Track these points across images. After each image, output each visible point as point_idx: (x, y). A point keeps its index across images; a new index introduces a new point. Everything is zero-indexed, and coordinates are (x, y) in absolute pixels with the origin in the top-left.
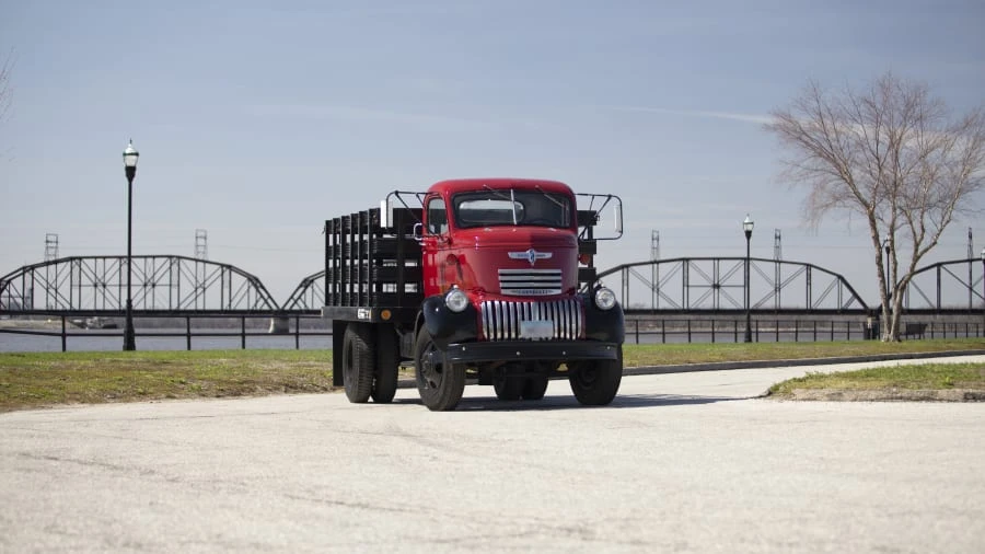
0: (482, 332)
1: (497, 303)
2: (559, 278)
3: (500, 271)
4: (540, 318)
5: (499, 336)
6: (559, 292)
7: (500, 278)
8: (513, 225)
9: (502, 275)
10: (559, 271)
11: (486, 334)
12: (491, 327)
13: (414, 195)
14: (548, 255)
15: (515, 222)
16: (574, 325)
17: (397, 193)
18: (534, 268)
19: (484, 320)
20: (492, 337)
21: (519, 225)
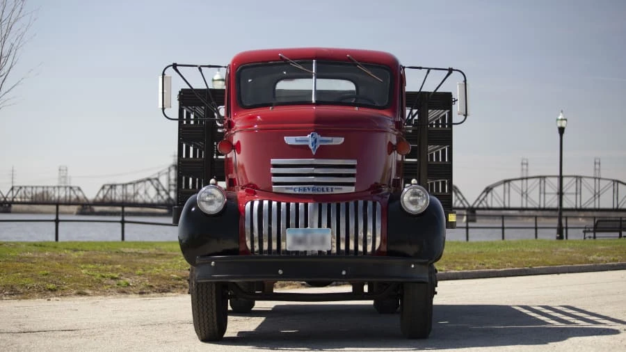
0: (245, 242)
1: (266, 203)
2: (353, 171)
3: (274, 161)
4: (320, 226)
5: (265, 247)
6: (352, 189)
7: (273, 170)
8: (310, 103)
9: (275, 166)
10: (354, 162)
11: (248, 244)
12: (256, 234)
13: (197, 68)
14: (339, 141)
15: (313, 100)
16: (370, 234)
17: (175, 66)
18: (316, 157)
19: (247, 226)
20: (257, 248)
21: (318, 103)
